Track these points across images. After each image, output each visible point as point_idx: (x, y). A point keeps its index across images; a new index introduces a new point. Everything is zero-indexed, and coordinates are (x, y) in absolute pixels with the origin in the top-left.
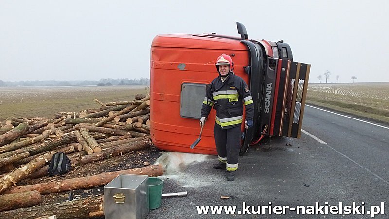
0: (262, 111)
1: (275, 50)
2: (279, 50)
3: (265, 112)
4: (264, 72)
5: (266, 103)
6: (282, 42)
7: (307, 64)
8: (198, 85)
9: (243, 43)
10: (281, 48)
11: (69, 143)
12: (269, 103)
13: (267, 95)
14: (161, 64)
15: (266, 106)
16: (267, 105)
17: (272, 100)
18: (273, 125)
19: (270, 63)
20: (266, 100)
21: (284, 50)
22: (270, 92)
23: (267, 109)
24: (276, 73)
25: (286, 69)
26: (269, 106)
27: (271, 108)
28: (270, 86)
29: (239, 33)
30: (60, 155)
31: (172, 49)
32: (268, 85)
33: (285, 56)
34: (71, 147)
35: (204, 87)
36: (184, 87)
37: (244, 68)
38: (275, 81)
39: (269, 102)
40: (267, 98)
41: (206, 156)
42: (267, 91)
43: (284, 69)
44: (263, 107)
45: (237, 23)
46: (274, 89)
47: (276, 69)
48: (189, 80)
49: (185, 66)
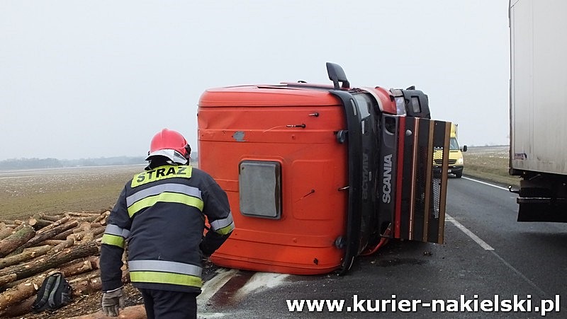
0: (379, 200)
1: (400, 101)
2: (407, 101)
3: (385, 201)
4: (377, 138)
5: (385, 187)
6: (412, 88)
7: (445, 122)
8: (263, 165)
9: (332, 94)
10: (410, 98)
11: (84, 257)
12: (389, 187)
13: (385, 174)
14: (210, 133)
15: (384, 192)
16: (387, 190)
17: (394, 181)
18: (398, 222)
19: (386, 122)
20: (385, 182)
21: (415, 102)
22: (390, 170)
23: (387, 197)
24: (396, 137)
25: (413, 132)
26: (389, 192)
27: (394, 194)
28: (388, 159)
29: (331, 79)
30: (57, 277)
31: (225, 110)
32: (386, 157)
33: (416, 110)
34: (86, 262)
35: (272, 167)
36: (243, 168)
37: (336, 133)
38: (395, 152)
39: (389, 185)
40: (386, 179)
41: (285, 276)
42: (385, 168)
43: (409, 132)
44: (381, 193)
45: (327, 64)
46: (395, 164)
47: (396, 132)
48: (251, 157)
49: (243, 135)
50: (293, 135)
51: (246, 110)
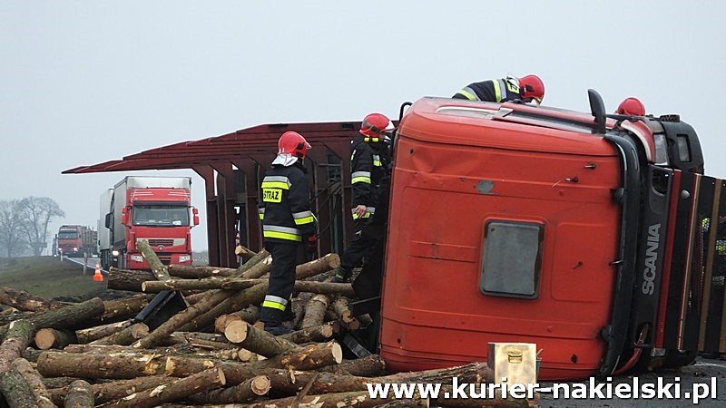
0: (637, 290)
2: (670, 142)
3: (645, 292)
5: (647, 271)
8: (523, 226)
9: (607, 140)
10: (674, 138)
12: (653, 272)
13: (649, 252)
15: (646, 278)
16: (649, 275)
17: (661, 264)
18: (662, 323)
20: (647, 264)
21: (681, 143)
22: (656, 246)
23: (649, 285)
24: (668, 200)
25: (692, 193)
26: (653, 278)
27: (659, 283)
28: (654, 231)
32: (651, 228)
33: (684, 157)
35: (535, 230)
36: (493, 230)
37: (613, 191)
38: (666, 221)
39: (654, 268)
40: (650, 260)
42: (649, 244)
43: (686, 193)
44: (640, 280)
45: (589, 92)
46: (664, 238)
47: (668, 193)
48: (500, 216)
49: (492, 186)
50: (562, 190)
51: (496, 152)
